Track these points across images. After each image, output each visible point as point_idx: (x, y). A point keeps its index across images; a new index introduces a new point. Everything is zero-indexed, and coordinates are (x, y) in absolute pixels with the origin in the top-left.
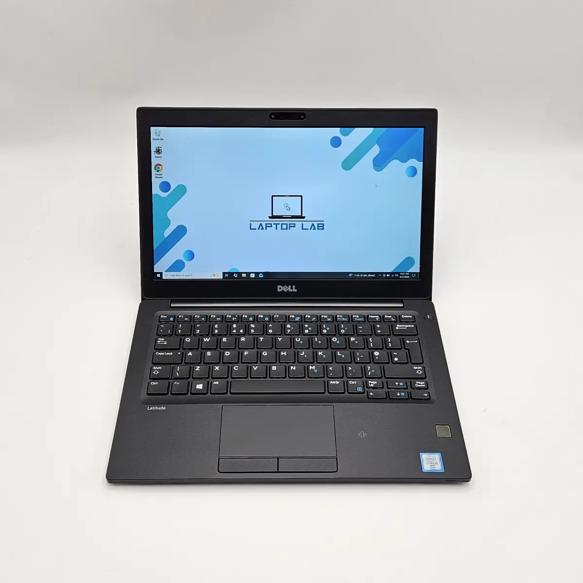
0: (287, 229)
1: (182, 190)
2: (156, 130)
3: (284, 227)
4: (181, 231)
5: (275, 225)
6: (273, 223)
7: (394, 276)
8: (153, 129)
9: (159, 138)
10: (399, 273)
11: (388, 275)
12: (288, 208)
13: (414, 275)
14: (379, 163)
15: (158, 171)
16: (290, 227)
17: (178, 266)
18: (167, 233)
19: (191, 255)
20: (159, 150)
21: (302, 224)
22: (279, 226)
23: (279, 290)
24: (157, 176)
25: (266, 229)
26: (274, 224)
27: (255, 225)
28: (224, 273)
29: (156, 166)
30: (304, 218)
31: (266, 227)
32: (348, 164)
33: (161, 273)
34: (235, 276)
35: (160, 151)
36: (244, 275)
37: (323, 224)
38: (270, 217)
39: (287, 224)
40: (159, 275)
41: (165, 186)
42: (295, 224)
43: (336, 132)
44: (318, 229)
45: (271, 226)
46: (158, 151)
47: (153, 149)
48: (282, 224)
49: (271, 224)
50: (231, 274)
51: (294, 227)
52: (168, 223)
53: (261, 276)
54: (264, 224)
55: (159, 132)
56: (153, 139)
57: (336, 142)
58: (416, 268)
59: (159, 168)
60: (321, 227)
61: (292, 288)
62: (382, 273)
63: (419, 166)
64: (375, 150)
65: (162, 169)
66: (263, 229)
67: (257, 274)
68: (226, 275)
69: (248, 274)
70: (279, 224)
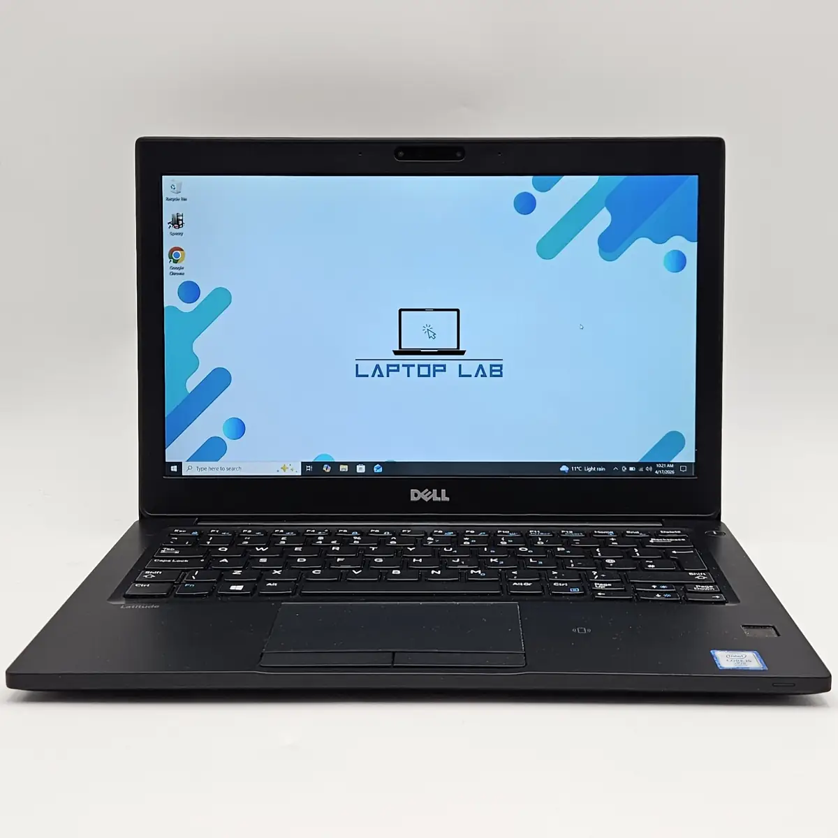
0: (429, 376)
1: (222, 298)
2: (173, 180)
3: (424, 371)
4: (219, 381)
5: (406, 368)
6: (401, 363)
7: (644, 469)
8: (167, 180)
9: (179, 196)
10: (653, 465)
11: (631, 469)
12: (431, 334)
13: (683, 469)
14: (611, 245)
15: (176, 262)
16: (435, 371)
17: (213, 449)
18: (192, 384)
19: (239, 429)
20: (178, 220)
21: (460, 366)
22: (414, 371)
23: (413, 498)
24: (174, 271)
25: (388, 376)
26: (403, 366)
27: (366, 368)
28: (304, 464)
29: (172, 251)
30: (463, 353)
31: (388, 371)
32: (550, 246)
33: (179, 465)
34: (327, 469)
35: (181, 222)
36: (344, 468)
37: (501, 366)
38: (396, 353)
39: (429, 366)
40: (174, 469)
41: (190, 291)
42: (444, 366)
43: (525, 183)
44: (491, 376)
45: (398, 370)
46: (177, 222)
47: (167, 218)
48: (419, 366)
49: (398, 366)
50: (317, 465)
51: (444, 370)
52: (194, 363)
53: (378, 470)
54: (383, 365)
55: (180, 185)
56: (167, 199)
57: (526, 204)
58: (687, 455)
59: (178, 255)
60: (497, 370)
61: (439, 495)
62: (620, 465)
63: (691, 250)
64: (603, 219)
66: (381, 375)
67: (370, 465)
68: (309, 468)
69: (353, 465)
70: (414, 366)
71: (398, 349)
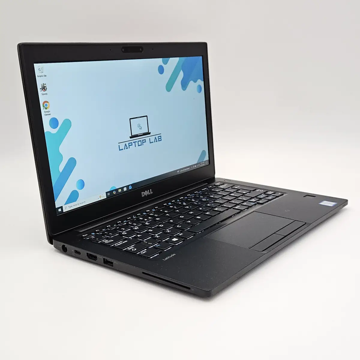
0: (141, 145)
1: (68, 124)
2: (39, 66)
3: (140, 143)
4: (72, 163)
5: (134, 143)
6: (132, 142)
7: (198, 165)
8: (36, 66)
9: (43, 74)
10: (200, 163)
11: (195, 166)
12: (140, 127)
13: (206, 163)
15: (46, 109)
16: (143, 142)
17: (74, 196)
18: (61, 168)
19: (82, 184)
20: (44, 87)
21: (150, 139)
22: (137, 143)
23: (143, 196)
24: (47, 113)
25: (129, 148)
26: (134, 142)
27: (122, 146)
28: (107, 193)
29: (44, 103)
30: (150, 133)
31: (129, 146)
32: (169, 87)
33: (61, 207)
34: (114, 193)
35: (45, 88)
36: (120, 190)
37: (161, 136)
38: (131, 137)
39: (141, 141)
40: (60, 210)
41: (54, 123)
42: (145, 140)
43: (159, 61)
44: (159, 141)
45: (132, 145)
46: (44, 88)
47: (39, 87)
48: (138, 141)
49: (132, 143)
50: (111, 192)
51: (145, 142)
52: (61, 157)
53: (130, 188)
54: (127, 143)
55: (42, 68)
56: (38, 76)
57: (161, 70)
58: (207, 158)
59: (46, 105)
60: (160, 139)
61: (150, 192)
63: (202, 84)
64: (181, 75)
65: (49, 106)
66: (127, 148)
67: (127, 187)
68: (109, 194)
69: (122, 188)
70: (136, 142)
71: (131, 136)
